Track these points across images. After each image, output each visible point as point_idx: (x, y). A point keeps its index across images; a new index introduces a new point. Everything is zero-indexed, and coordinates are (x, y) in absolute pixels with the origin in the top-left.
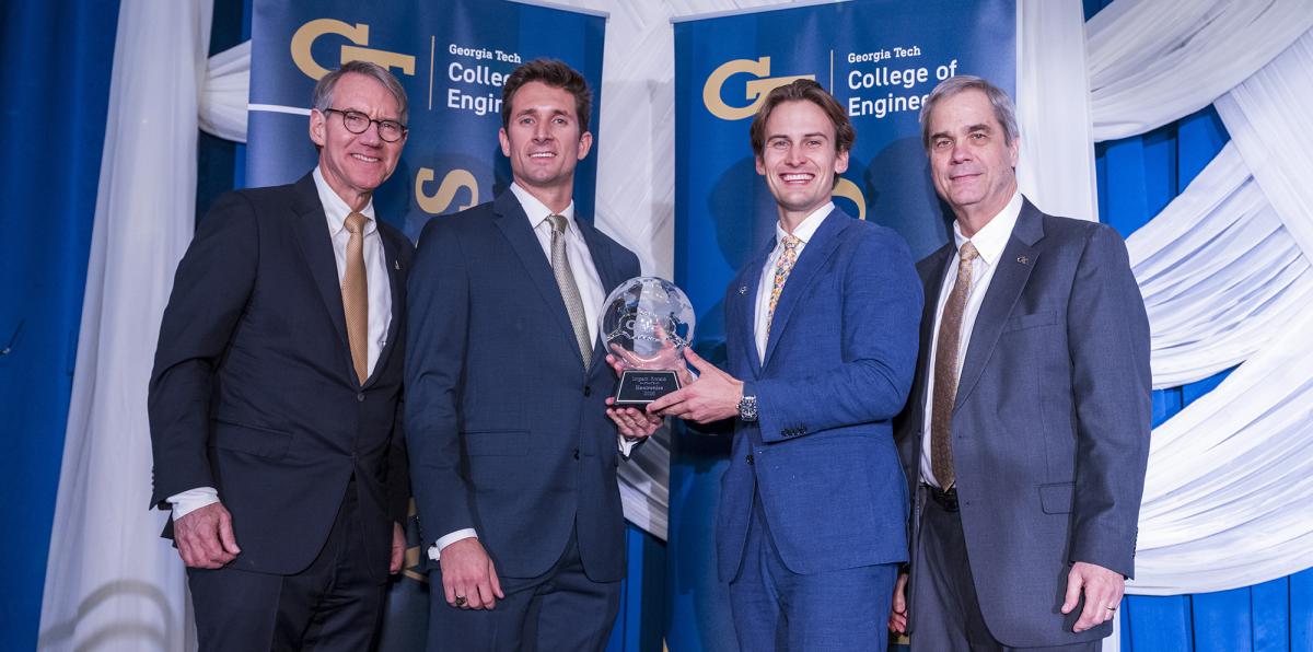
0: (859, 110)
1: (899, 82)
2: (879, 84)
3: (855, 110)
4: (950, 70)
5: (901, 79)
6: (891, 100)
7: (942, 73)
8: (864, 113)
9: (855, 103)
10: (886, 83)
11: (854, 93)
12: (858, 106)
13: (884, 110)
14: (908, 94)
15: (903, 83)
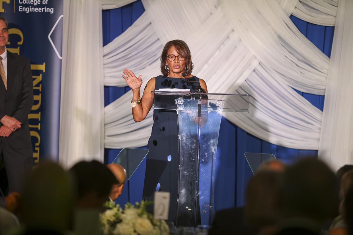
0: (22, 10)
1: (32, 3)
2: (27, 3)
3: (21, 10)
4: (46, 2)
5: (33, 2)
6: (30, 8)
7: (44, 2)
8: (23, 11)
9: (21, 8)
10: (29, 3)
11: (21, 5)
12: (21, 9)
13: (28, 11)
14: (35, 7)
15: (34, 4)
